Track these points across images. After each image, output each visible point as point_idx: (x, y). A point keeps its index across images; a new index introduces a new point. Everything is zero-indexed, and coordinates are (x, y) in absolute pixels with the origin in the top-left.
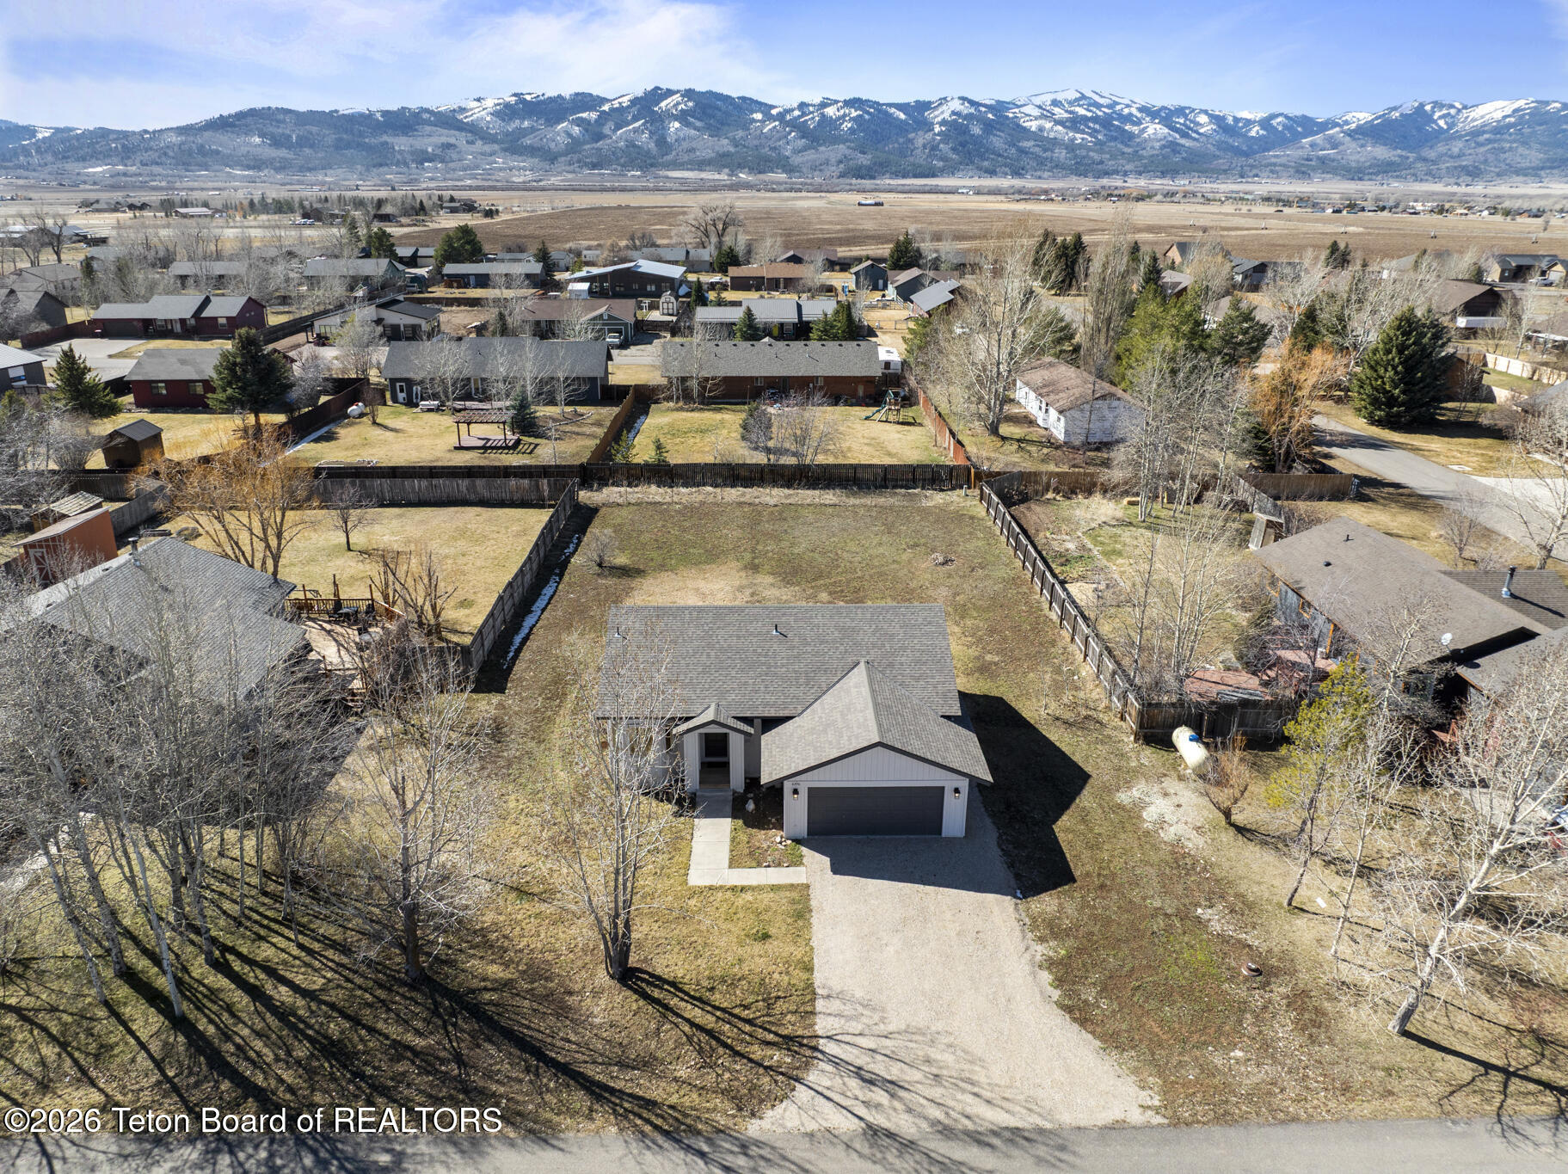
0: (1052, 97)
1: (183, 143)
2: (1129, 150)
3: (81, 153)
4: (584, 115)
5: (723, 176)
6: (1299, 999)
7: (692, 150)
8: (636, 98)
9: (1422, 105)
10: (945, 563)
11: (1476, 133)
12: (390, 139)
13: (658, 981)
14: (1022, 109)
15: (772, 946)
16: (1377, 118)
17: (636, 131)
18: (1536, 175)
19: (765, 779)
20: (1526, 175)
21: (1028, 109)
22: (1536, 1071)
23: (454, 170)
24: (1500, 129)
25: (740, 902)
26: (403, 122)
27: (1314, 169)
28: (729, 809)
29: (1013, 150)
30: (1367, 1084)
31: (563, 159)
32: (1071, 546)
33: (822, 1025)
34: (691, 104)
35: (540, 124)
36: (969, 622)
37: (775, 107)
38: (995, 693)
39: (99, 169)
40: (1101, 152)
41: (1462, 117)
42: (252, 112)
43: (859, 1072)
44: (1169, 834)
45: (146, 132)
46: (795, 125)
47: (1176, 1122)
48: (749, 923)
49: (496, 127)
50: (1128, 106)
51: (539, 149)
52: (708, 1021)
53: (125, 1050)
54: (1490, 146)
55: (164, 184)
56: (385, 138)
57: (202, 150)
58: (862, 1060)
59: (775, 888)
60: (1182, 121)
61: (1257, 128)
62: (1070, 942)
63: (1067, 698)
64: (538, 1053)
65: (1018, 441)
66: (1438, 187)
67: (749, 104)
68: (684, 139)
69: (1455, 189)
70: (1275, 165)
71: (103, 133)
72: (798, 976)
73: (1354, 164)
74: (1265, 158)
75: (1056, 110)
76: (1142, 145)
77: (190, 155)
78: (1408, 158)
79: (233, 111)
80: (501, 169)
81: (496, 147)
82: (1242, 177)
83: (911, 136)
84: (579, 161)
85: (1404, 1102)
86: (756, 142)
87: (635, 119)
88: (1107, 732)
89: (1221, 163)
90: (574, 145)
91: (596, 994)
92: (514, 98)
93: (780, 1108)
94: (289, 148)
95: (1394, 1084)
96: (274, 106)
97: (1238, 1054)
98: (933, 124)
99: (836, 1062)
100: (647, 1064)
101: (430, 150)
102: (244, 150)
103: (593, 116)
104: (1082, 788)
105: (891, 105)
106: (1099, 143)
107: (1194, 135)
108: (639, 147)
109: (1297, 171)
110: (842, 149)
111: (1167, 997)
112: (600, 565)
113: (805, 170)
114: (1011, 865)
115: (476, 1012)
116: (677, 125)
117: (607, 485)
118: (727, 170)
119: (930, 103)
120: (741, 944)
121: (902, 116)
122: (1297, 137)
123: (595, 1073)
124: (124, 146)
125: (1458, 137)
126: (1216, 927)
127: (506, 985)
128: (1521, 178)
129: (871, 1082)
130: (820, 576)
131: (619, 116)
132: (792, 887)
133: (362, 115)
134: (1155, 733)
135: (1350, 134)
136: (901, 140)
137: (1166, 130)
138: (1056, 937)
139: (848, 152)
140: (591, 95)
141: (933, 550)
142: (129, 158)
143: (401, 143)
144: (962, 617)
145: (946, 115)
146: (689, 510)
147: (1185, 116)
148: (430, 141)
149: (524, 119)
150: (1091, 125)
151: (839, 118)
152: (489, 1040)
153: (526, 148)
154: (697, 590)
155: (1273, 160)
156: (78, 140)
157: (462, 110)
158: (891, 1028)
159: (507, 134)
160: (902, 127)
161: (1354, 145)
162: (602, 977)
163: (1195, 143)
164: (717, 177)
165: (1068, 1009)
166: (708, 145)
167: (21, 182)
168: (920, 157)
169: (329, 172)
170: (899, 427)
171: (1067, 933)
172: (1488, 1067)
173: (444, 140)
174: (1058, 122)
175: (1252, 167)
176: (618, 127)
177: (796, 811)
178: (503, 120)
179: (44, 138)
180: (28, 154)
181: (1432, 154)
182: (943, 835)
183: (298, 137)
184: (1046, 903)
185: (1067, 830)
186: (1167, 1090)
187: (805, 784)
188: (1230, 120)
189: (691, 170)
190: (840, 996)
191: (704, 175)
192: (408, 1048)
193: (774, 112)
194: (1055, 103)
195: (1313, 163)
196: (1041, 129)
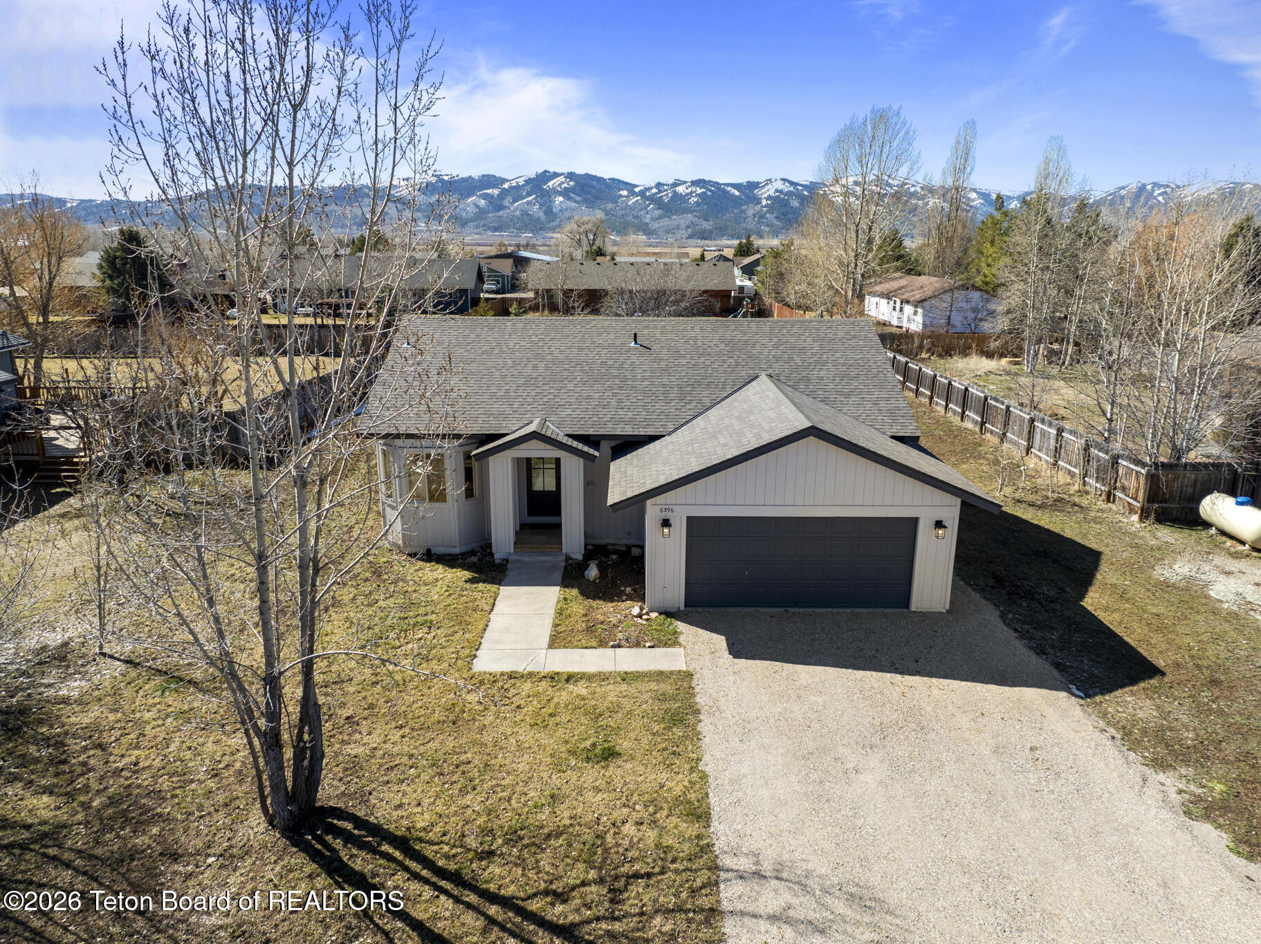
4: (489, 191)
7: (573, 218)
8: (530, 179)
9: (1144, 185)
14: (830, 188)
16: (1110, 195)
17: (529, 204)
21: (835, 188)
25: (563, 697)
26: (349, 195)
28: (558, 575)
31: (471, 224)
34: (572, 183)
35: (455, 198)
37: (637, 186)
41: (1176, 194)
46: (652, 199)
48: (584, 733)
49: (420, 199)
50: (913, 186)
61: (1015, 202)
62: (1219, 771)
63: (1021, 483)
67: (617, 184)
68: (566, 210)
81: (420, 215)
83: (744, 208)
84: (484, 226)
86: (623, 212)
87: (529, 194)
90: (481, 214)
91: (230, 859)
92: (435, 179)
98: (760, 199)
103: (496, 192)
104: (1095, 564)
105: (728, 185)
108: (530, 215)
110: (690, 217)
113: (660, 233)
114: (1040, 651)
116: (561, 199)
119: (758, 183)
121: (737, 193)
131: (516, 192)
132: (660, 676)
134: (1168, 508)
136: (736, 211)
139: (694, 220)
140: (494, 176)
145: (771, 193)
149: (442, 194)
151: (687, 194)
156: (96, 207)
157: (394, 187)
159: (429, 205)
160: (736, 202)
166: (585, 214)
168: (750, 223)
176: (515, 200)
177: (666, 558)
178: (426, 194)
179: (72, 207)
182: (913, 608)
184: (1133, 705)
187: (681, 509)
188: (994, 196)
193: (637, 190)
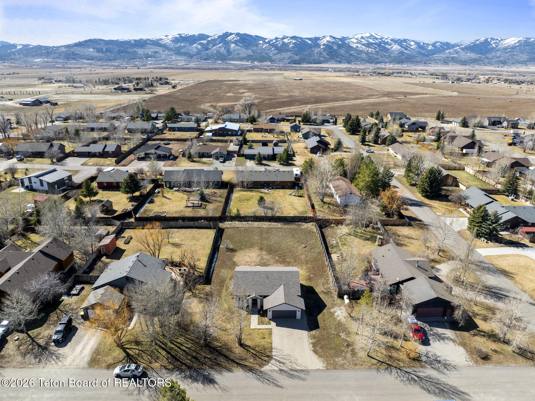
0: (361, 35)
1: (67, 51)
2: (387, 54)
3: (33, 54)
4: (202, 42)
5: (249, 63)
6: (353, 350)
7: (239, 54)
8: (220, 36)
9: (487, 39)
10: (305, 247)
11: (505, 49)
12: (136, 50)
13: (247, 346)
14: (351, 40)
15: (265, 340)
16: (472, 43)
17: (220, 47)
18: (525, 64)
19: (264, 309)
20: (522, 64)
21: (353, 40)
22: (387, 362)
23: (158, 61)
24: (513, 48)
25: (260, 332)
26: (141, 44)
27: (450, 61)
28: (257, 313)
29: (348, 54)
30: (359, 364)
31: (195, 57)
32: (335, 242)
33: (273, 354)
34: (238, 38)
35: (187, 44)
36: (308, 265)
37: (267, 39)
38: (311, 285)
39: (39, 60)
40: (377, 55)
41: (500, 43)
42: (90, 41)
43: (279, 361)
44: (338, 319)
45: (54, 47)
46: (274, 45)
47: (327, 369)
48: (261, 335)
49: (172, 45)
50: (387, 39)
51: (187, 53)
52: (255, 353)
53: (161, 357)
54: (510, 54)
55: (61, 66)
56: (135, 49)
57: (73, 54)
58: (279, 359)
59: (266, 329)
60: (405, 44)
61: (431, 47)
62: (316, 340)
63: (326, 287)
64: (228, 358)
65: (329, 204)
66: (492, 68)
67: (258, 38)
68: (236, 50)
69: (497, 69)
70: (436, 60)
71: (39, 47)
72: (270, 345)
73: (463, 60)
74: (433, 57)
75: (363, 40)
76: (391, 53)
77: (69, 55)
78: (482, 57)
79: (83, 40)
80: (174, 60)
81: (172, 52)
82: (425, 64)
83: (313, 49)
84: (200, 58)
85: (364, 366)
86: (260, 51)
87: (220, 43)
88: (332, 295)
89: (418, 59)
90: (199, 52)
91: (236, 348)
92: (178, 36)
93: (266, 366)
94: (102, 53)
95: (363, 364)
96: (97, 38)
97: (340, 359)
98: (320, 45)
99: (276, 360)
100: (245, 359)
101: (150, 53)
102: (87, 53)
103: (205, 42)
104: (325, 308)
105: (306, 38)
106: (377, 52)
107: (409, 49)
108: (220, 53)
109: (444, 62)
110: (289, 54)
111: (331, 349)
112: (227, 248)
113: (277, 61)
114: (308, 325)
115: (217, 351)
116: (234, 45)
117: (225, 221)
118: (250, 61)
119: (319, 38)
120: (260, 339)
121: (310, 42)
122: (444, 50)
123: (238, 361)
124: (47, 52)
125: (499, 50)
126: (342, 337)
127: (220, 347)
128: (520, 65)
129: (280, 363)
130: (276, 252)
131: (214, 42)
132: (269, 329)
133: (127, 41)
134: (341, 296)
135: (462, 49)
136: (310, 51)
137: (400, 47)
138: (314, 338)
139: (291, 55)
140: (204, 34)
141: (303, 243)
142: (48, 56)
143: (140, 51)
144: (307, 264)
145: (325, 42)
146: (246, 229)
147: (406, 42)
148: (150, 50)
149: (182, 43)
150: (374, 46)
151: (288, 43)
152: (220, 356)
153: (182, 53)
154: (249, 256)
155: (436, 58)
156: (31, 50)
157: (161, 39)
158: (285, 354)
159: (176, 48)
160: (310, 46)
161: (464, 53)
162: (237, 345)
163: (410, 52)
164: (247, 63)
165: (314, 351)
166: (244, 52)
167: (13, 65)
168: (316, 57)
169: (116, 61)
170: (298, 197)
171: (316, 338)
172: (380, 361)
173: (155, 50)
174: (363, 45)
175: (429, 60)
176: (214, 46)
177: (270, 314)
178: (175, 43)
179: (20, 48)
180: (15, 55)
181: (490, 56)
182: (297, 318)
183: (106, 49)
184: (314, 332)
185: (320, 318)
186: (327, 364)
187: (271, 310)
188: (422, 44)
189: (239, 61)
190: (276, 349)
191: (243, 63)
192: (207, 357)
193: (266, 41)
194: (362, 38)
195: (450, 59)
196: (357, 47)
